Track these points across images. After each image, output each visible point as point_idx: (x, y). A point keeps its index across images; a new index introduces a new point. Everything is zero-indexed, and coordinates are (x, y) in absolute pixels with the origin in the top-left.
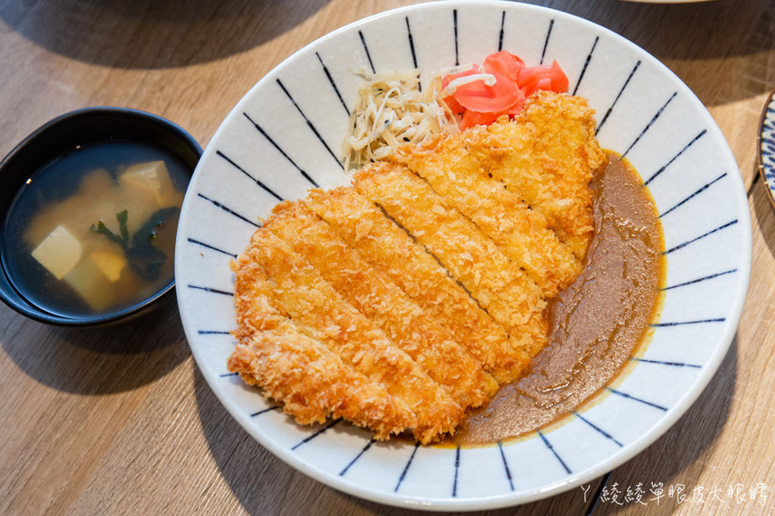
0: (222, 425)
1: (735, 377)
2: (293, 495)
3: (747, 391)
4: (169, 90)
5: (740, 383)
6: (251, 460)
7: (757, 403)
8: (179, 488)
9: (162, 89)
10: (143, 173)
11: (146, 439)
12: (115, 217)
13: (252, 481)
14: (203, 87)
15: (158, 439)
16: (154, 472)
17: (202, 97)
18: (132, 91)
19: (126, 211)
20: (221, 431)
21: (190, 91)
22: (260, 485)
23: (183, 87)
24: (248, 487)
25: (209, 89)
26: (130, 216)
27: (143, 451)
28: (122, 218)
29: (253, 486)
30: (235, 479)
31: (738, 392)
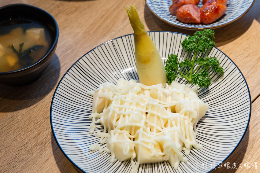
0: (39, 123)
1: (247, 146)
2: (57, 153)
3: (250, 152)
4: (61, 8)
5: (248, 149)
6: (45, 138)
7: (253, 157)
8: (14, 142)
9: (58, 7)
10: (35, 31)
11: (9, 122)
12: (19, 45)
13: (43, 145)
14: (74, 9)
15: (13, 123)
16: (7, 134)
17: (72, 12)
18: (47, 6)
19: (24, 43)
20: (38, 125)
21: (68, 10)
22: (45, 147)
23: (66, 8)
24: (41, 147)
25: (76, 10)
26: (24, 45)
27: (5, 126)
28: (21, 45)
29: (43, 147)
30: (37, 143)
31: (247, 152)
